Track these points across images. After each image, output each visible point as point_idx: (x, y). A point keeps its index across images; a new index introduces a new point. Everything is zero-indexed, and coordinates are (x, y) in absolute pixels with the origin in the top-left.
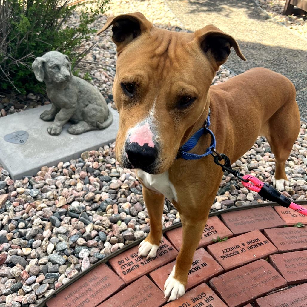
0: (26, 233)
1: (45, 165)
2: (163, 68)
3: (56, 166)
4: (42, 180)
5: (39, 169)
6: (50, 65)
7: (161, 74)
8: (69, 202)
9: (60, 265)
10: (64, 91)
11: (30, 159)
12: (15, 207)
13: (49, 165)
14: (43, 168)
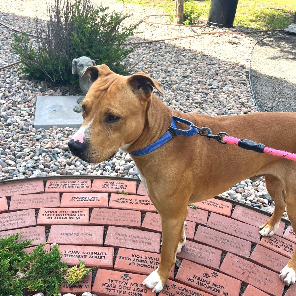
0: (17, 154)
1: (56, 125)
2: (102, 98)
3: (64, 129)
4: (50, 133)
5: (52, 126)
6: (78, 64)
7: (100, 101)
8: (53, 147)
9: (20, 173)
10: (88, 84)
11: (51, 120)
12: (23, 141)
13: (58, 126)
14: (54, 127)
